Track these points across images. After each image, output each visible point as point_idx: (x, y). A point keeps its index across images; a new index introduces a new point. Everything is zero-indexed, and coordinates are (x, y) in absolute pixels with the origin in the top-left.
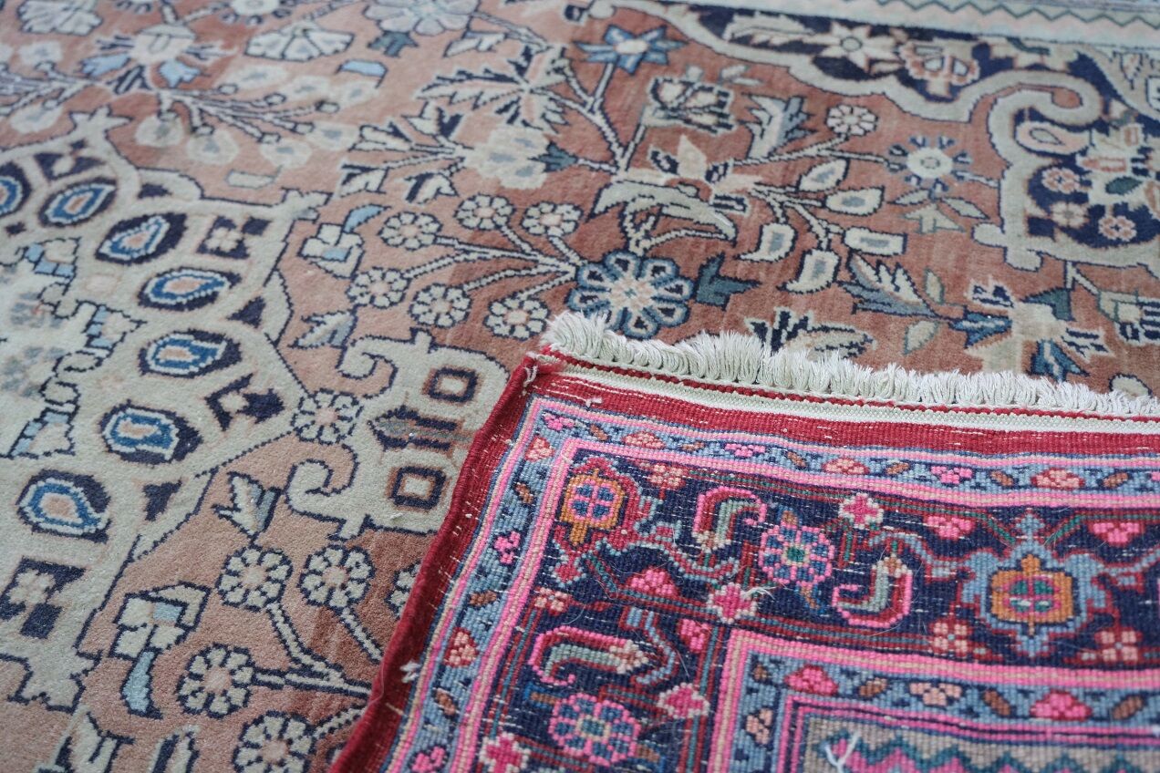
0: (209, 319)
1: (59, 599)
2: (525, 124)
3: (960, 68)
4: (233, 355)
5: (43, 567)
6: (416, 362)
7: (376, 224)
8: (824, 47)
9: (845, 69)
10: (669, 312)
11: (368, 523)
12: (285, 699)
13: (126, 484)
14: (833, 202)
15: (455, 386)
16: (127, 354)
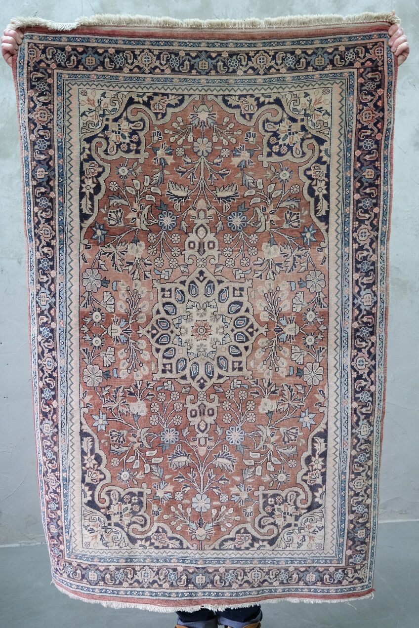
0: (185, 289)
1: (238, 288)
2: (127, 249)
3: (93, 165)
4: (193, 282)
5: (234, 293)
6: (188, 252)
7: (158, 269)
8: (90, 193)
9: (97, 189)
10: (170, 214)
11: (218, 250)
12: (246, 252)
13: (218, 288)
14: (138, 188)
15: (192, 245)
16: (195, 299)
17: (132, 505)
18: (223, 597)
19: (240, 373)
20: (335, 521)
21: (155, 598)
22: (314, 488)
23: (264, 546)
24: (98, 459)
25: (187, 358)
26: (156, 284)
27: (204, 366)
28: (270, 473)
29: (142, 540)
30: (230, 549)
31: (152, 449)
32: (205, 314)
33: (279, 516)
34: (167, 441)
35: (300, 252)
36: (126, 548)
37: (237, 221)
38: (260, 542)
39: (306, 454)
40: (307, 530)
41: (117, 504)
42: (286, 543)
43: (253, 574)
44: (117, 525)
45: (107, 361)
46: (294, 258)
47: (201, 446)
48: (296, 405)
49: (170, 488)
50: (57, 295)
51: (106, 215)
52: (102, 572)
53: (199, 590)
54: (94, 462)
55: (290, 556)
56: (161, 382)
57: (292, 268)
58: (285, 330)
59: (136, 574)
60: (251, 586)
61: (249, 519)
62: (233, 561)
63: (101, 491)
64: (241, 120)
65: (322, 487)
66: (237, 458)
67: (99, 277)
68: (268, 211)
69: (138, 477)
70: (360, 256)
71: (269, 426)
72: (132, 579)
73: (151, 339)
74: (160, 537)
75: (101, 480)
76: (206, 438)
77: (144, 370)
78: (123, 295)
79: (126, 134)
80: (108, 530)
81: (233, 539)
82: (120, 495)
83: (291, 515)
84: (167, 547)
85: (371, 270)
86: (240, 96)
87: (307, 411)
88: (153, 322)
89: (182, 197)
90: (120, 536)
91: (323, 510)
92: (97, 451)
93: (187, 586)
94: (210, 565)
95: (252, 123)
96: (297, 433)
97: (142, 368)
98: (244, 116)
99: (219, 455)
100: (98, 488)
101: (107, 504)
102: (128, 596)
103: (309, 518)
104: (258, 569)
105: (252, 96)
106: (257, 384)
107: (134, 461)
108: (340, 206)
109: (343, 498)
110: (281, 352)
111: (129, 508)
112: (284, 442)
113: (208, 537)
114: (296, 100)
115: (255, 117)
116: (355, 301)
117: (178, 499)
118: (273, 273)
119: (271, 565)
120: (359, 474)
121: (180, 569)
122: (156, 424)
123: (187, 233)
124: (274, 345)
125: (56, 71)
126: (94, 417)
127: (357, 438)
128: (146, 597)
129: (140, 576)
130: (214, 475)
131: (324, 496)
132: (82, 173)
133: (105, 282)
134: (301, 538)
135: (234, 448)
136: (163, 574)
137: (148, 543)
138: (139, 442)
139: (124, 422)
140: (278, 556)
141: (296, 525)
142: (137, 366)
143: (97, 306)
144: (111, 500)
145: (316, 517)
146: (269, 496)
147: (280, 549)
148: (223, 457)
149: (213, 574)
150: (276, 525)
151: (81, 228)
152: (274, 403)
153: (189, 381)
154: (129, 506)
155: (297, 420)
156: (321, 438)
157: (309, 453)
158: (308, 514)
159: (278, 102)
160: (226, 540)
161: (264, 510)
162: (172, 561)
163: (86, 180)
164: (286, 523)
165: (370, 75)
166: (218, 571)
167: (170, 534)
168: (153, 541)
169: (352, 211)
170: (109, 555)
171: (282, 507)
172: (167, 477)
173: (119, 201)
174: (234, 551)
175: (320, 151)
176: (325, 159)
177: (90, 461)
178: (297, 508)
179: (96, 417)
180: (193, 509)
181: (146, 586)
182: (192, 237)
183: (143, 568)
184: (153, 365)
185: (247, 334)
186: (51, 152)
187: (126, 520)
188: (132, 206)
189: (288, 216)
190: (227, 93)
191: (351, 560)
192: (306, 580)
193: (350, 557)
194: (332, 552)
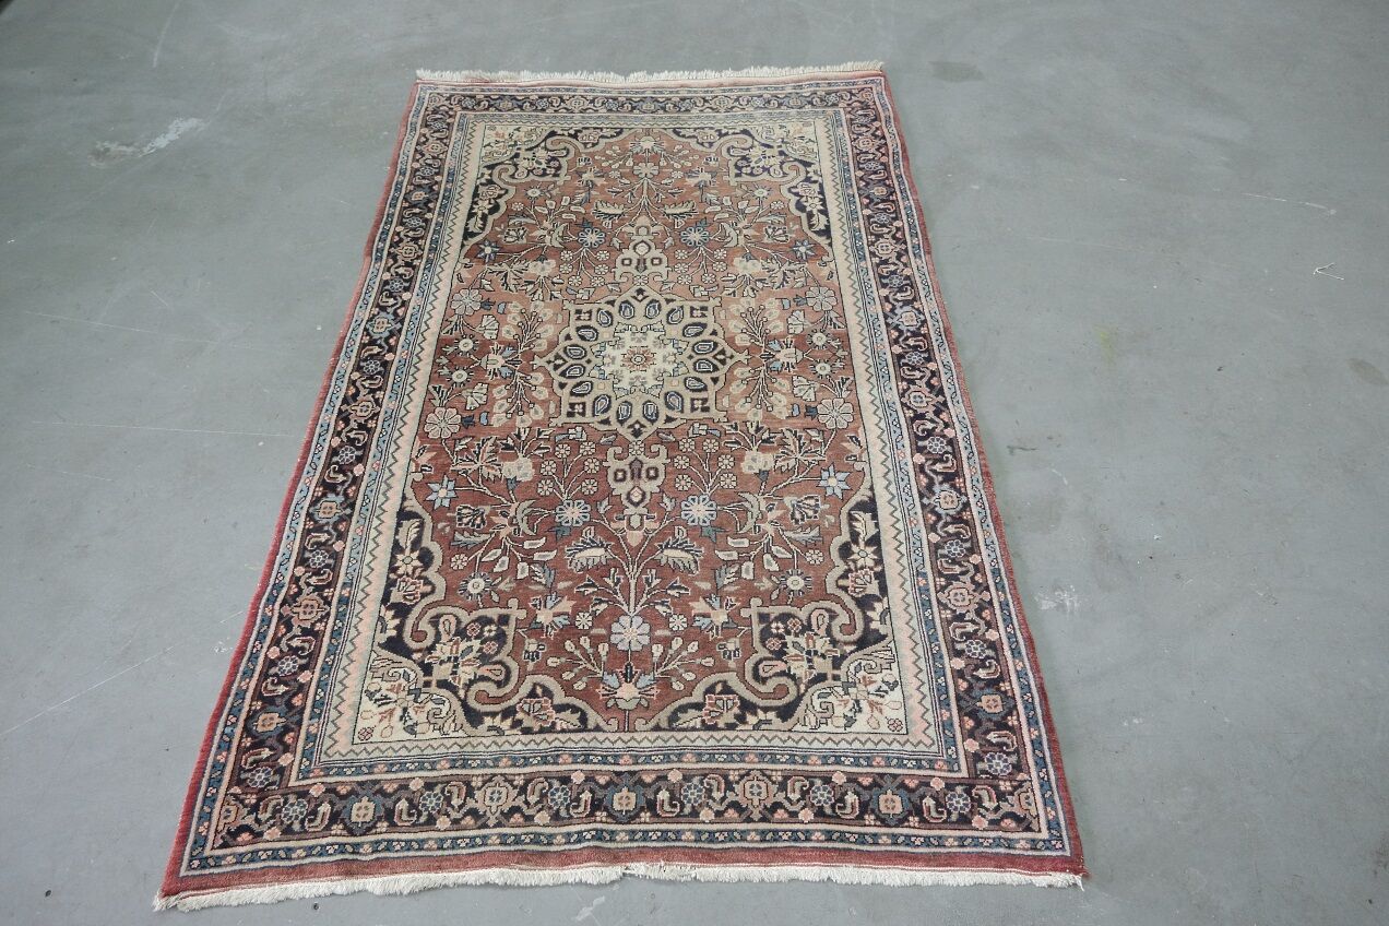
0: (614, 310)
1: (698, 308)
2: (527, 267)
3: (492, 188)
4: (626, 302)
5: (692, 313)
7: (574, 288)
8: (483, 213)
9: (495, 209)
10: (596, 231)
11: (667, 267)
12: (709, 268)
13: (666, 308)
14: (553, 207)
15: (627, 262)
17: (482, 643)
18: (677, 844)
19: (706, 415)
20: (921, 670)
21: (512, 848)
22: (865, 603)
23: (768, 722)
24: (426, 558)
25: (612, 394)
26: (567, 305)
27: (641, 407)
28: (770, 574)
29: (493, 715)
30: (694, 729)
31: (538, 537)
32: (645, 339)
33: (797, 658)
34: (567, 522)
35: (792, 267)
36: (455, 734)
37: (695, 236)
38: (760, 712)
39: (838, 541)
40: (861, 687)
41: (451, 640)
42: (818, 716)
43: (748, 785)
44: (443, 684)
45: (472, 403)
46: (785, 273)
47: (633, 528)
48: (810, 459)
49: (566, 605)
50: (407, 320)
51: (502, 233)
52: (389, 795)
53: (620, 827)
54: (417, 563)
55: (830, 745)
56: (564, 428)
57: (782, 284)
58: (778, 356)
59: (472, 796)
60: (744, 816)
61: (732, 664)
62: (700, 754)
63: (419, 618)
64: (700, 148)
65: (880, 600)
66: (703, 549)
67: (479, 298)
68: (739, 226)
69: (502, 587)
70: (885, 270)
71: (763, 494)
72: (461, 807)
73: (552, 373)
74: (537, 706)
75: (424, 595)
76: (641, 515)
77: (536, 412)
78: (514, 318)
79: (543, 161)
80: (423, 696)
81: (698, 706)
82: (459, 622)
83: (823, 656)
84: (552, 730)
85: (907, 285)
86: (695, 129)
87: (831, 468)
88: (559, 350)
89: (616, 215)
90: (445, 708)
91: (892, 645)
92: (427, 542)
93: (592, 814)
94: (647, 767)
95: (714, 149)
96: (817, 506)
97: (532, 411)
98: (702, 144)
99: (668, 544)
100: (416, 611)
101: (428, 642)
102: (446, 853)
103: (864, 663)
104: (758, 774)
105: (712, 128)
106: (736, 428)
107: (497, 559)
108: (844, 220)
109: (930, 623)
110: (775, 385)
111: (476, 649)
112: (791, 519)
113: (644, 702)
114: (770, 130)
115: (716, 145)
116: (890, 321)
117: (581, 627)
118: (753, 290)
119: (788, 767)
120: (955, 577)
121: (577, 778)
122: (548, 493)
123: (620, 250)
124: (762, 375)
125: (459, 113)
126: (431, 485)
127: (933, 512)
128: (492, 848)
129: (480, 801)
130: (658, 580)
131: (888, 617)
132: (476, 195)
133: (486, 304)
134: (850, 705)
135: (696, 532)
136: (537, 793)
137: (509, 722)
138: (511, 524)
139: (487, 492)
140: (803, 744)
141: (836, 678)
142: (524, 409)
143: (468, 331)
144: (438, 636)
145: (879, 661)
146: (772, 617)
147: (805, 729)
148: (676, 548)
149: (654, 787)
150: (793, 677)
151: (463, 246)
152: (770, 457)
153: (615, 425)
154: (476, 644)
155: (815, 484)
156: (865, 512)
157: (845, 537)
158: (859, 654)
159: (745, 132)
160: (683, 709)
161: (764, 646)
162: (561, 760)
163: (480, 202)
164: (815, 672)
165: (860, 112)
166: (665, 778)
167: (560, 698)
168: (520, 716)
169: (862, 225)
170: (415, 752)
171: (802, 640)
172: (562, 585)
173: (523, 220)
174: (702, 734)
175: (808, 172)
176: (815, 178)
177: (408, 562)
178: (834, 642)
179: (435, 487)
180: (613, 646)
181: (491, 823)
182: (628, 253)
183: (490, 780)
184: (552, 406)
185: (715, 362)
186: (438, 178)
187: (466, 673)
188: (540, 223)
189: (770, 231)
190: (678, 126)
191: (980, 766)
192: (880, 811)
193: (977, 758)
194: (929, 742)
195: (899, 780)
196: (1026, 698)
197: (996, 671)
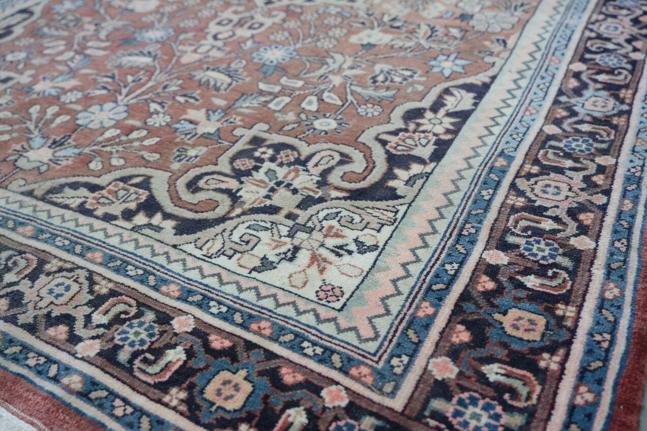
20: (427, 246)
22: (396, 161)
23: (158, 229)
28: (302, 111)
30: (66, 206)
33: (259, 183)
34: (143, 38)
38: (159, 216)
39: (413, 106)
40: (317, 235)
42: (229, 245)
47: (196, 53)
48: (434, 46)
49: (71, 84)
55: (212, 281)
61: (176, 166)
65: (424, 163)
66: (248, 79)
71: (356, 57)
76: (214, 47)
81: (95, 188)
83: (295, 191)
87: (454, 55)
91: (403, 208)
96: (411, 76)
99: (217, 68)
103: (344, 213)
106: (370, 15)
109: (483, 203)
113: (44, 168)
117: (63, 100)
119: (130, 282)
120: (559, 170)
127: (568, 109)
130: (177, 88)
131: (419, 182)
134: (283, 249)
135: (256, 66)
140: (176, 266)
141: (290, 216)
145: (369, 218)
146: (268, 143)
147: (198, 253)
148: (222, 72)
150: (234, 198)
152: (388, 37)
155: (424, 62)
156: (469, 92)
157: (425, 104)
160: (76, 185)
161: (232, 162)
164: (268, 202)
171: (283, 170)
178: (323, 183)
180: (74, 119)
191: (437, 404)
192: (202, 392)
193: (442, 389)
194: (367, 332)
195: (272, 364)
196: (598, 338)
197: (560, 286)
